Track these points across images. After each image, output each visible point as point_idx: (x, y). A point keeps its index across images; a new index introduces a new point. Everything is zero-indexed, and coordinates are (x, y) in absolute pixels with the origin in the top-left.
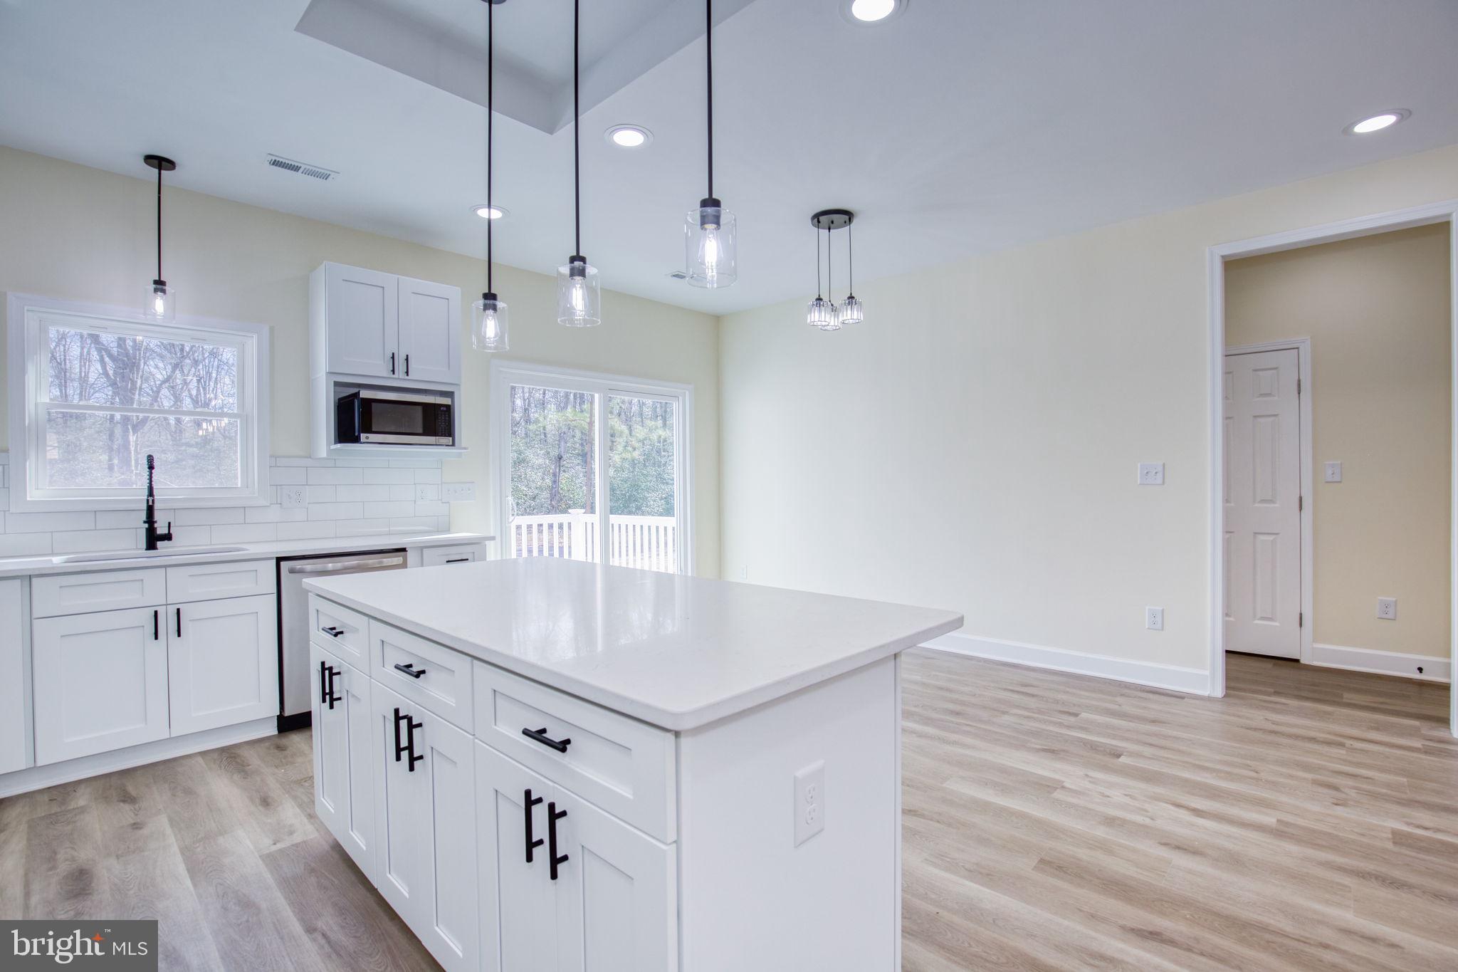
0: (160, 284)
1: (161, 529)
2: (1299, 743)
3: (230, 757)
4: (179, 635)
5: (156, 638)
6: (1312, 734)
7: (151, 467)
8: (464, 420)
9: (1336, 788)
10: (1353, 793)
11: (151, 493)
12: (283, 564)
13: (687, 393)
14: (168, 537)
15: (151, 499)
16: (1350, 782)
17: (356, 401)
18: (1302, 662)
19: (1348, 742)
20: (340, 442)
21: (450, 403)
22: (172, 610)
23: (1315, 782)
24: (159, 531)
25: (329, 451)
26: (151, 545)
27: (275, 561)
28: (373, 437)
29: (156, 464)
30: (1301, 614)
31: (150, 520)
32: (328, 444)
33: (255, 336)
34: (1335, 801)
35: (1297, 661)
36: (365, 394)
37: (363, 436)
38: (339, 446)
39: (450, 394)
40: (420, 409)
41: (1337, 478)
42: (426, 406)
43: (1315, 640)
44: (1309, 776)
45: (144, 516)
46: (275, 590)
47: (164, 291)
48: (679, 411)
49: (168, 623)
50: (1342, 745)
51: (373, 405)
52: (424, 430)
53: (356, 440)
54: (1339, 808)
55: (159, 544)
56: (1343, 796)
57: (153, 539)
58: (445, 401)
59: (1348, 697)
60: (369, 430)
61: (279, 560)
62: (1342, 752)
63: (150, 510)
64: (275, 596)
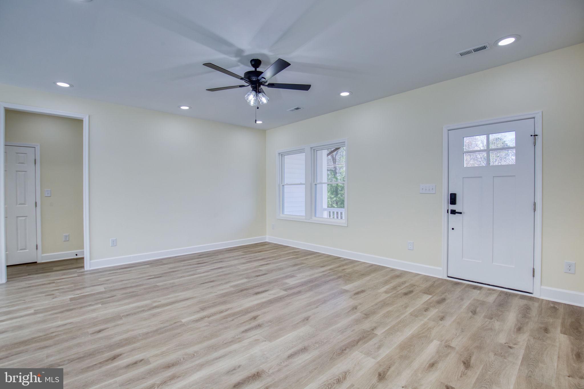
2: (39, 287)
6: (44, 283)
9: (53, 295)
10: (58, 294)
16: (57, 291)
18: (38, 262)
19: (55, 281)
23: (46, 296)
30: (37, 245)
34: (53, 298)
35: (36, 262)
41: (49, 195)
43: (42, 253)
44: (44, 295)
50: (54, 283)
54: (54, 299)
56: (55, 296)
59: (55, 268)
62: (54, 285)
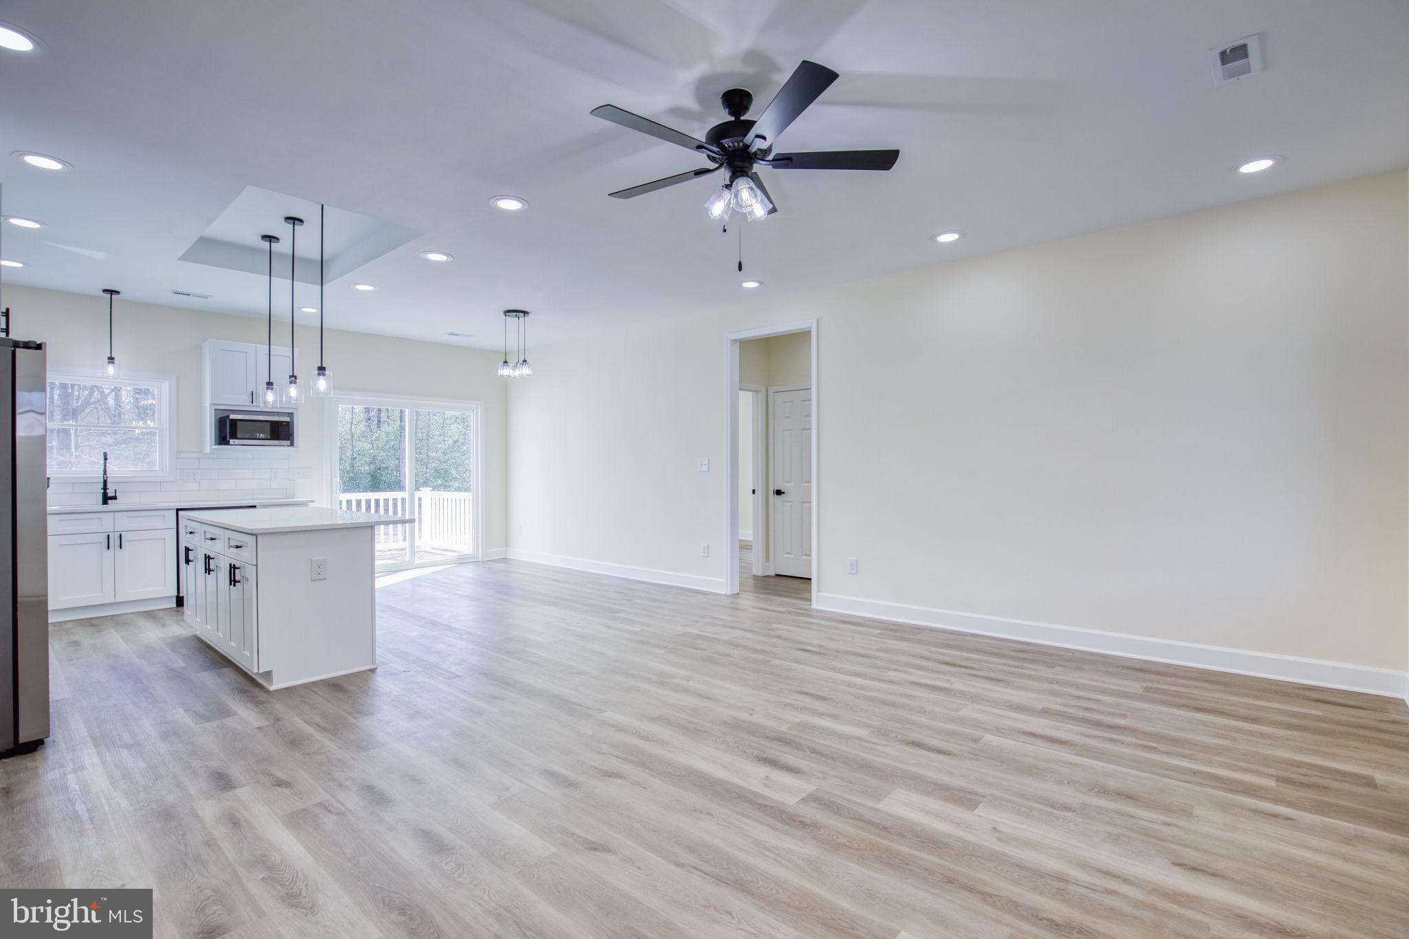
0: (111, 359)
1: (110, 493)
3: (150, 615)
4: (121, 548)
5: (108, 549)
7: (106, 459)
8: (301, 430)
11: (105, 473)
12: (180, 512)
13: (479, 406)
14: (115, 498)
15: (105, 476)
17: (228, 420)
20: (220, 444)
21: (289, 420)
22: (118, 534)
24: (110, 495)
25: (211, 449)
26: (105, 501)
27: (175, 511)
28: (237, 441)
29: (108, 457)
31: (105, 488)
32: (211, 446)
33: (168, 382)
36: (232, 417)
37: (232, 441)
38: (216, 447)
39: (291, 415)
40: (269, 424)
42: (272, 422)
45: (101, 486)
46: (175, 527)
47: (113, 363)
48: (475, 418)
49: (114, 541)
51: (238, 422)
52: (271, 436)
53: (228, 443)
55: (109, 501)
57: (106, 499)
58: (288, 419)
60: (236, 438)
61: (178, 510)
63: (105, 482)
64: (175, 530)
